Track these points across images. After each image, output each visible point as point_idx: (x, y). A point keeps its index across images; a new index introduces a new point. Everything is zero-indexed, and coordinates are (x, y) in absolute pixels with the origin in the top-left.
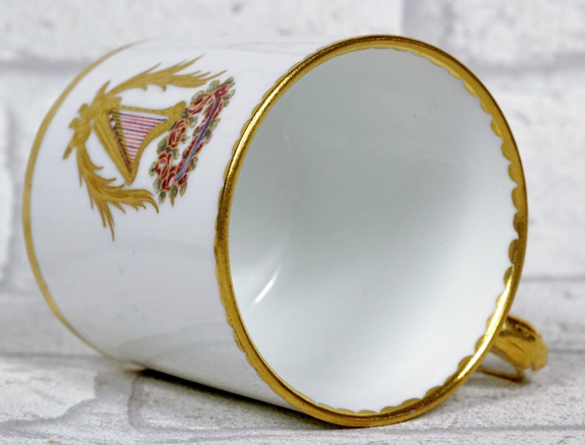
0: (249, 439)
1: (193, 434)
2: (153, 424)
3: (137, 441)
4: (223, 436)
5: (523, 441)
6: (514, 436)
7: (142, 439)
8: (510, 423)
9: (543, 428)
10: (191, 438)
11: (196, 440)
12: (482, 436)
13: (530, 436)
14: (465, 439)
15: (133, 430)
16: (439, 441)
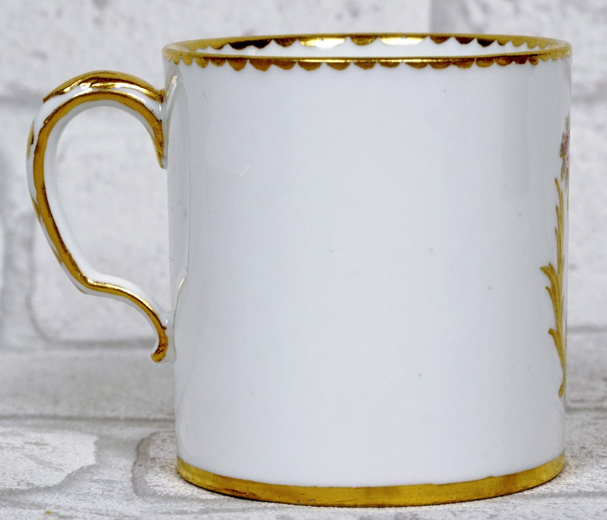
0: (266, 511)
1: (203, 504)
2: (159, 491)
3: (142, 511)
4: (237, 507)
5: (566, 509)
6: (556, 504)
7: (147, 509)
8: (552, 489)
9: (588, 495)
10: (201, 509)
11: (206, 511)
12: (521, 504)
13: (574, 503)
14: (502, 508)
15: (138, 499)
16: (474, 511)
